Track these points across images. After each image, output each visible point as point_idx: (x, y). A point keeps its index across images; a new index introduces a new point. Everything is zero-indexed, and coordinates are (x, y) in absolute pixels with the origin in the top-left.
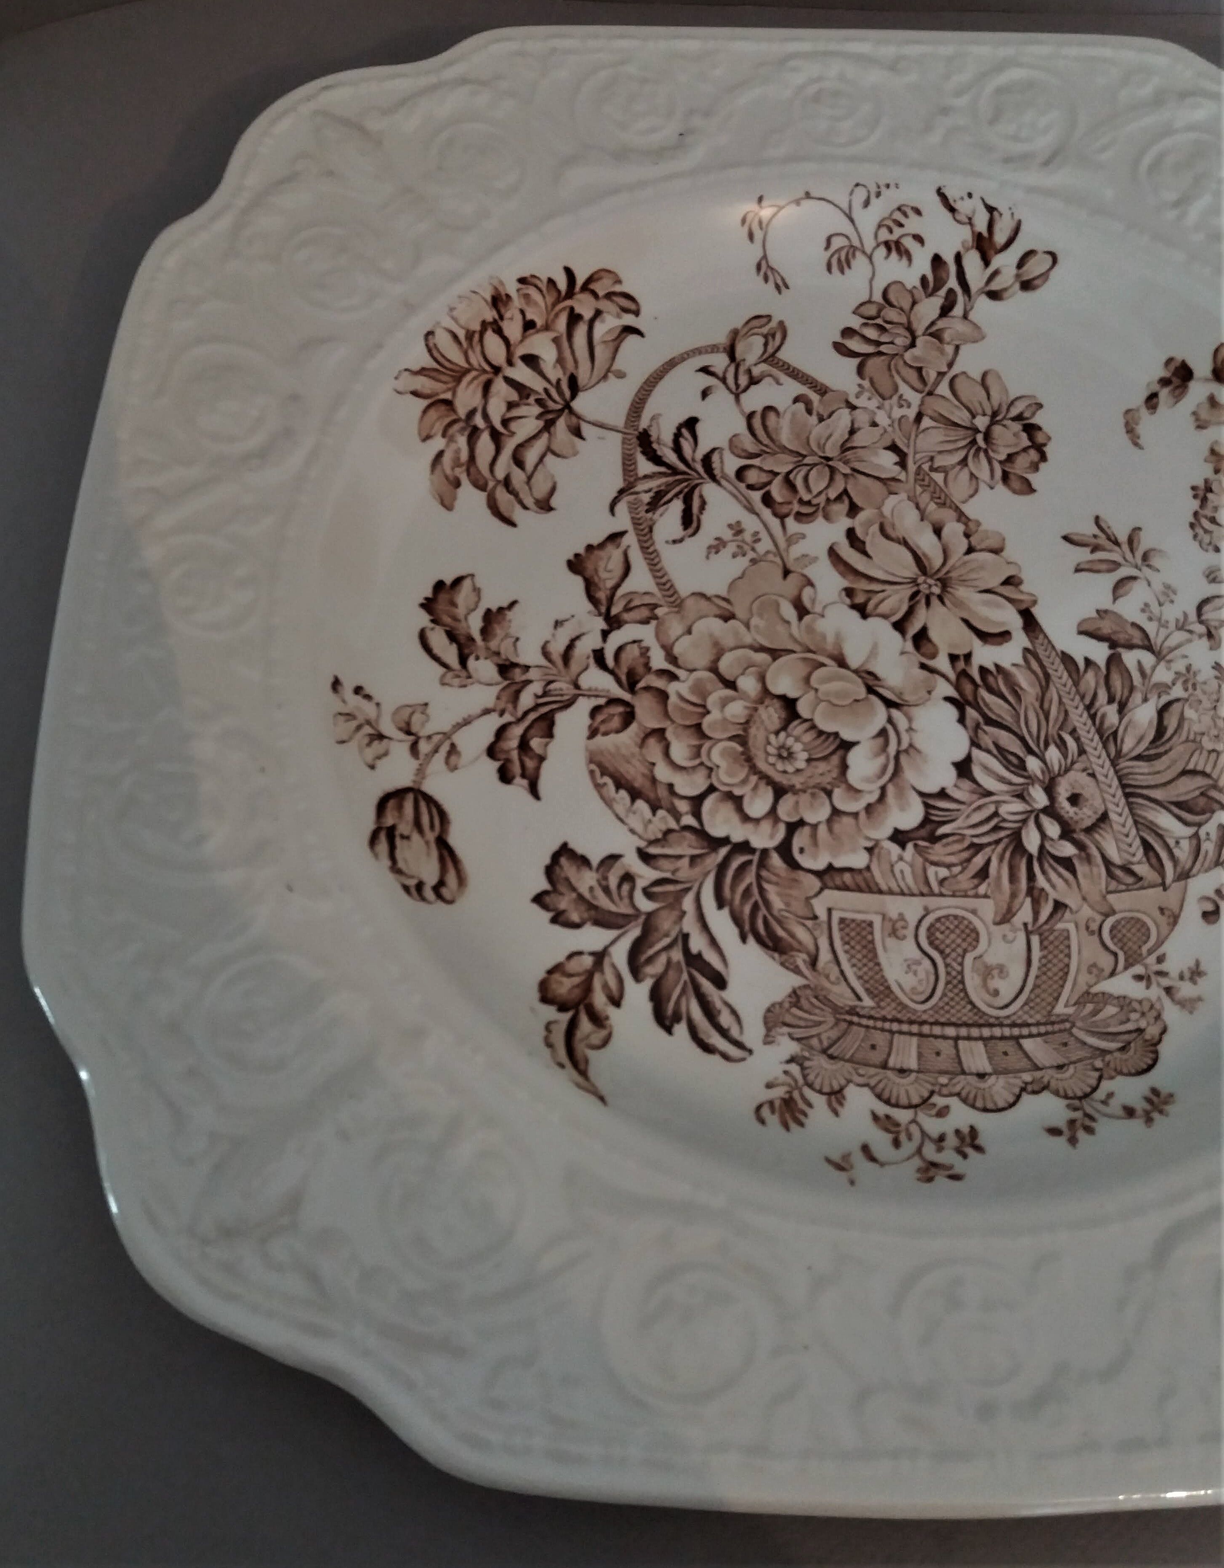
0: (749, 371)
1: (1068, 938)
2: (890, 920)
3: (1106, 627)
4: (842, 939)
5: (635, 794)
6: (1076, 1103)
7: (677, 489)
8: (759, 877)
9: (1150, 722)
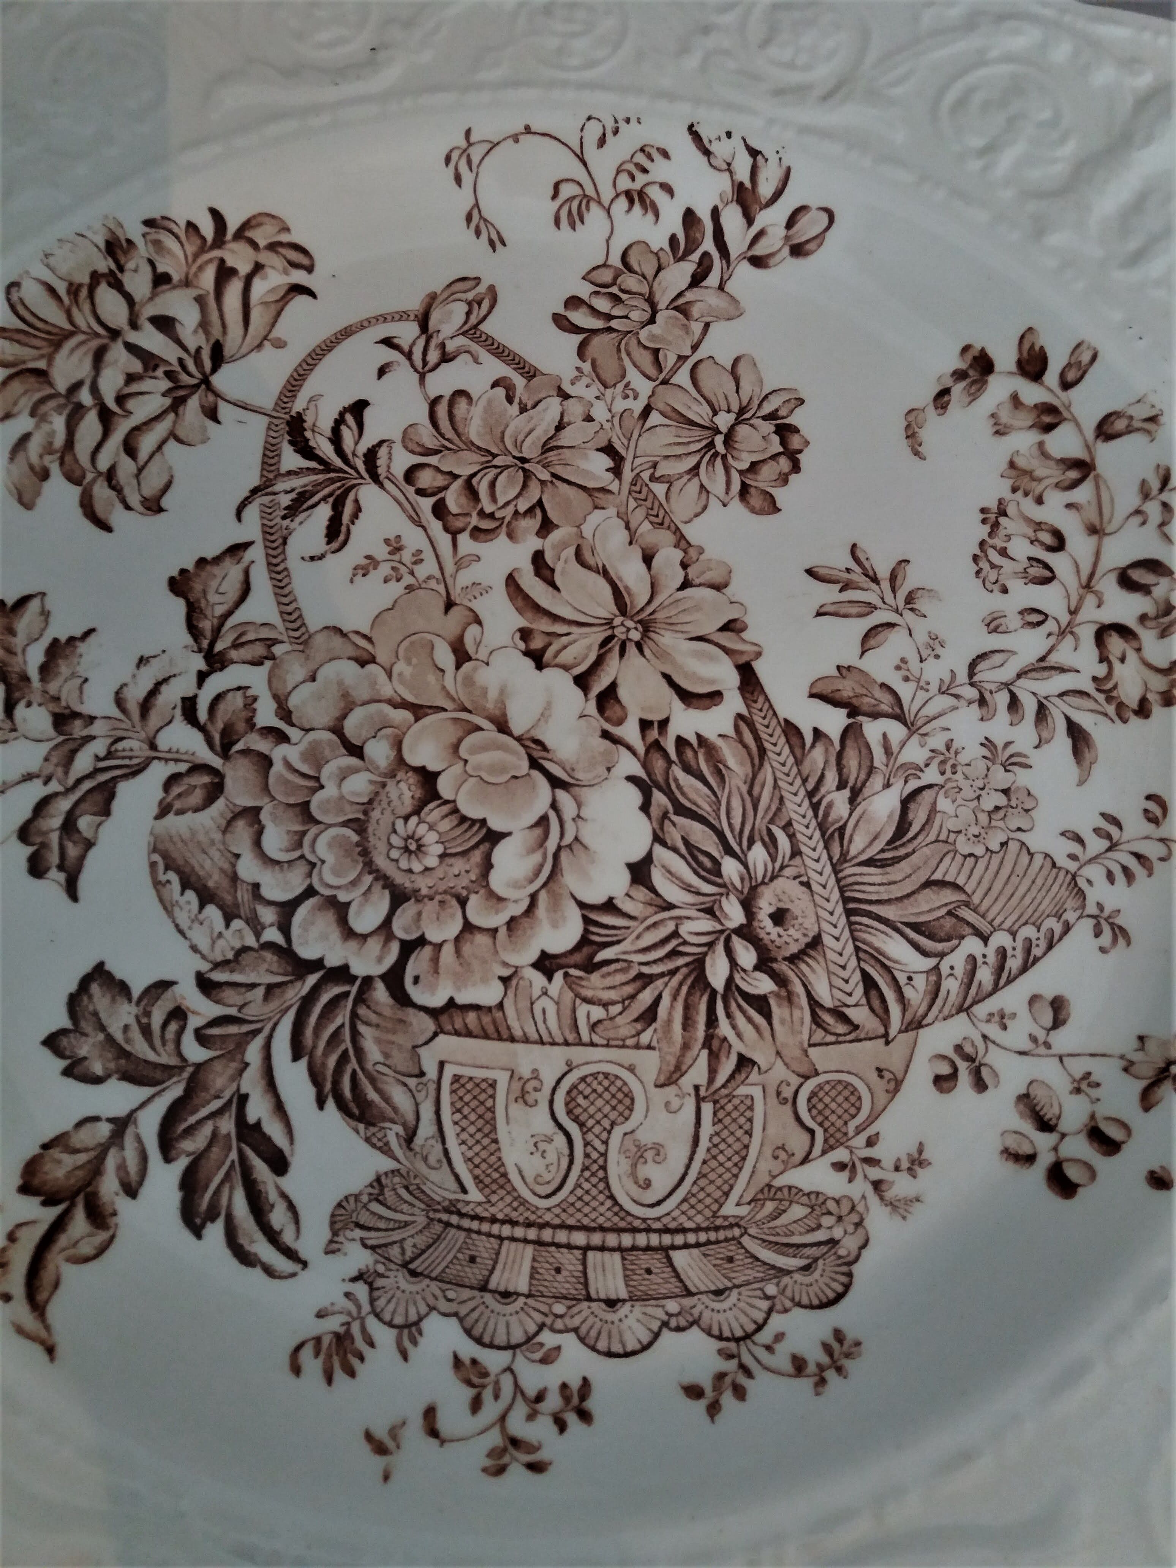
0: (443, 346)
1: (751, 1108)
2: (520, 1079)
3: (847, 688)
4: (453, 1104)
5: (206, 897)
6: (732, 1346)
7: (326, 491)
8: (354, 1015)
9: (890, 816)
